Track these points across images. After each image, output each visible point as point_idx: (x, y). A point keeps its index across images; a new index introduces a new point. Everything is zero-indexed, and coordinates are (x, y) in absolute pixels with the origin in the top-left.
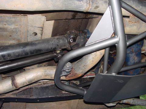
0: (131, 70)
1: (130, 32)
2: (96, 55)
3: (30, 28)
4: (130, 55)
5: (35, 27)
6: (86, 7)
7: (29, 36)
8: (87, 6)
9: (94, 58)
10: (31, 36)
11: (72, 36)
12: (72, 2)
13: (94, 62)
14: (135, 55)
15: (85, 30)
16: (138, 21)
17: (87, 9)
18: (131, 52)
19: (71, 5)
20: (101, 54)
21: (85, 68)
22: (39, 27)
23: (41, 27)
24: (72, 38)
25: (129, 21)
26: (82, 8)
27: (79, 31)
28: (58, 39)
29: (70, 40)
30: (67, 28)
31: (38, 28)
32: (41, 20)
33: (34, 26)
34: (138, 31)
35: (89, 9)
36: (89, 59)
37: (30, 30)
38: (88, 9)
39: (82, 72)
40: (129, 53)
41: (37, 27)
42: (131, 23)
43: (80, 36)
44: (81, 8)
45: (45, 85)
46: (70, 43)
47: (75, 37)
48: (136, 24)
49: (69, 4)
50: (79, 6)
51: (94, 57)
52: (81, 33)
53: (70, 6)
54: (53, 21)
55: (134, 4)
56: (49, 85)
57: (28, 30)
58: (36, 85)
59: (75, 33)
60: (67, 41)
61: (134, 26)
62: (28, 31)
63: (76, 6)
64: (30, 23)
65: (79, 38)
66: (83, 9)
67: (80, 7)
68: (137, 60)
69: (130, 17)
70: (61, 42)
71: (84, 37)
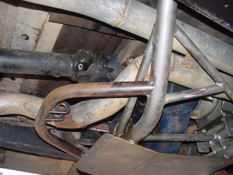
0: (164, 143)
1: (180, 81)
2: (112, 103)
3: (18, 25)
4: (171, 117)
5: (28, 26)
6: (115, 19)
7: (14, 37)
8: (117, 19)
9: (107, 106)
10: (17, 37)
11: (83, 61)
12: (94, 5)
13: (106, 112)
14: (178, 120)
15: (108, 56)
16: (197, 68)
17: (116, 22)
18: (172, 113)
19: (90, 9)
20: (121, 104)
21: (89, 117)
22: (35, 29)
23: (37, 29)
24: (82, 63)
25: (182, 63)
26: (109, 18)
27: (98, 55)
28: (57, 57)
29: (77, 66)
30: (82, 42)
31: (33, 29)
32: (40, 17)
33: (27, 23)
34: (193, 84)
35: (121, 24)
36: (100, 106)
37: (19, 29)
38: (119, 24)
39: (84, 123)
40: (169, 114)
41: (32, 27)
42: (185, 66)
43: (96, 64)
44: (107, 19)
45: (23, 125)
46: (76, 69)
47: (87, 62)
48: (192, 70)
49: (88, 5)
50: (105, 13)
51: (108, 104)
52: (100, 59)
53: (88, 10)
54: (61, 26)
55: (198, 37)
56: (31, 126)
57: (15, 27)
58: (8, 121)
59: (89, 57)
60: (72, 65)
61: (188, 74)
62: (14, 29)
63: (99, 12)
64: (21, 16)
65: (93, 66)
66: (111, 21)
67: (107, 17)
68: (180, 129)
69: (186, 57)
70: (62, 64)
71: (103, 67)
